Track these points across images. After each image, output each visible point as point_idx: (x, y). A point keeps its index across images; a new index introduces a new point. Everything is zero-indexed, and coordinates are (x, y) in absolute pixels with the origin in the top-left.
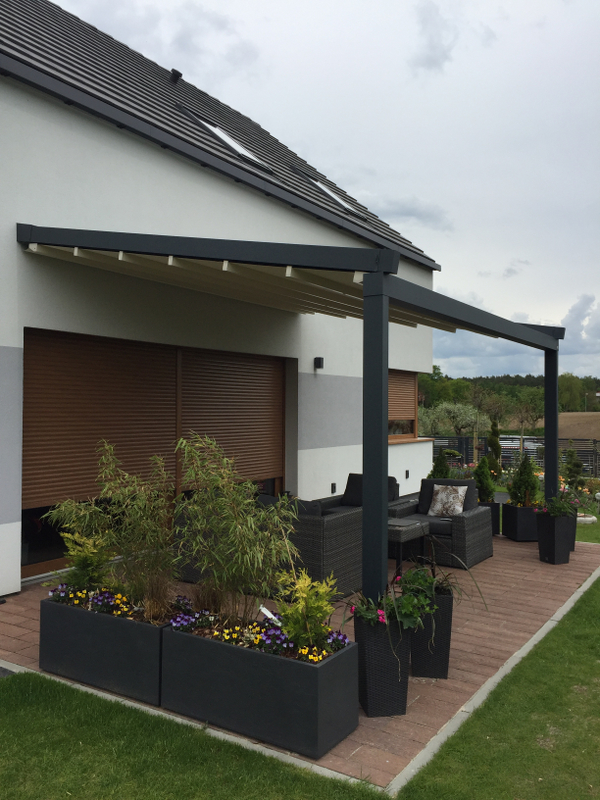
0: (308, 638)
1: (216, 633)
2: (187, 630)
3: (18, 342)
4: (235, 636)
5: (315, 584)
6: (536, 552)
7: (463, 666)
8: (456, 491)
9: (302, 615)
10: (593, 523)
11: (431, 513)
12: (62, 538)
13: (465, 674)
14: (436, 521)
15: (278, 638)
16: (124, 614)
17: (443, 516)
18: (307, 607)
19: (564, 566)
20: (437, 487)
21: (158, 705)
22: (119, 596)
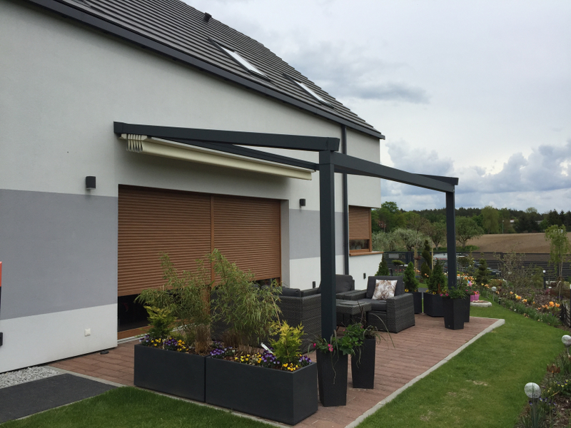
0: (288, 358)
1: (236, 358)
2: (220, 357)
3: (114, 193)
4: (247, 359)
5: (291, 328)
6: (443, 322)
7: (384, 383)
8: (390, 284)
9: (284, 346)
10: (489, 306)
11: (374, 298)
12: (146, 309)
13: (385, 387)
14: (378, 302)
15: (271, 359)
16: (184, 350)
17: (382, 299)
18: (287, 341)
19: (460, 331)
20: (377, 281)
21: (204, 402)
22: (180, 341)
